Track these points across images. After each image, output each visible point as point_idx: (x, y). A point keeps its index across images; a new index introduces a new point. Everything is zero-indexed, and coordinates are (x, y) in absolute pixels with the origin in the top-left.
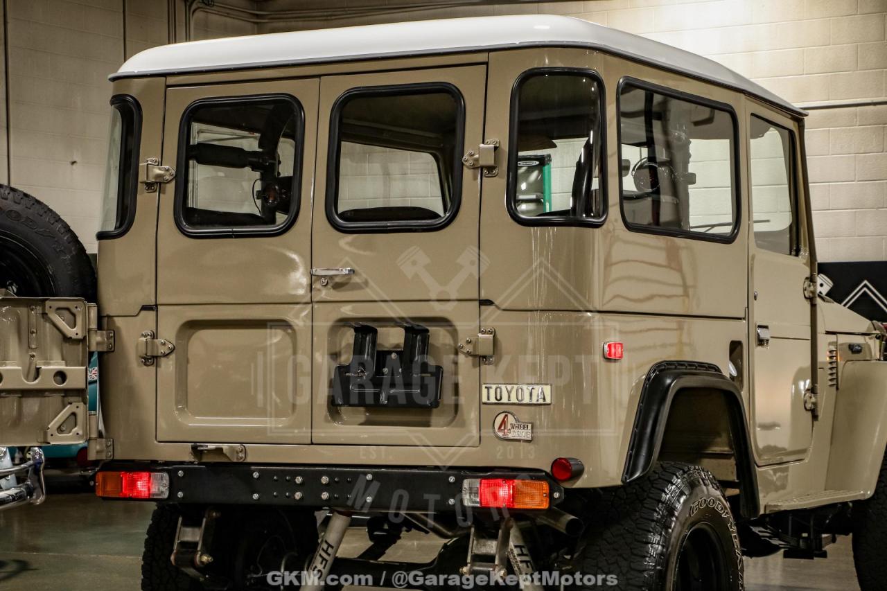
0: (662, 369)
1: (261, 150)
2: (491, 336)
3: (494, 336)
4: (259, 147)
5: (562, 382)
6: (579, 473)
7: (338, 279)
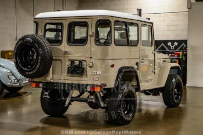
0: (122, 68)
3: (92, 63)
5: (103, 70)
6: (106, 85)
7: (68, 53)
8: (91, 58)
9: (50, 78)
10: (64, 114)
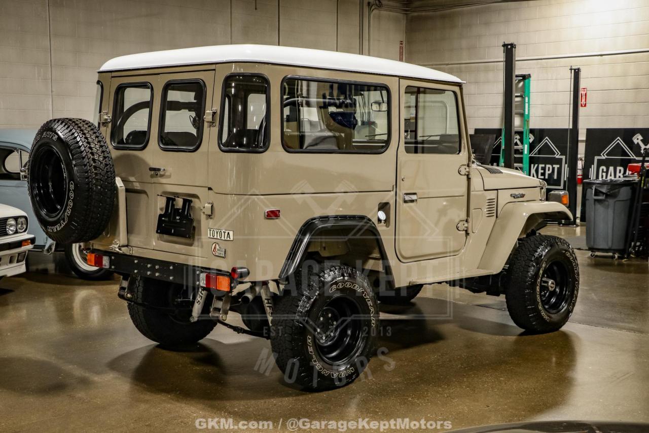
1: (195, 101)
2: (210, 205)
3: (212, 206)
4: (195, 100)
7: (162, 173)
9: (119, 243)
10: (201, 341)
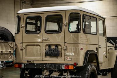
1: (35, 23)
2: (66, 47)
8: (66, 42)
